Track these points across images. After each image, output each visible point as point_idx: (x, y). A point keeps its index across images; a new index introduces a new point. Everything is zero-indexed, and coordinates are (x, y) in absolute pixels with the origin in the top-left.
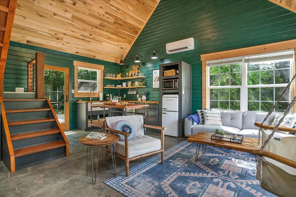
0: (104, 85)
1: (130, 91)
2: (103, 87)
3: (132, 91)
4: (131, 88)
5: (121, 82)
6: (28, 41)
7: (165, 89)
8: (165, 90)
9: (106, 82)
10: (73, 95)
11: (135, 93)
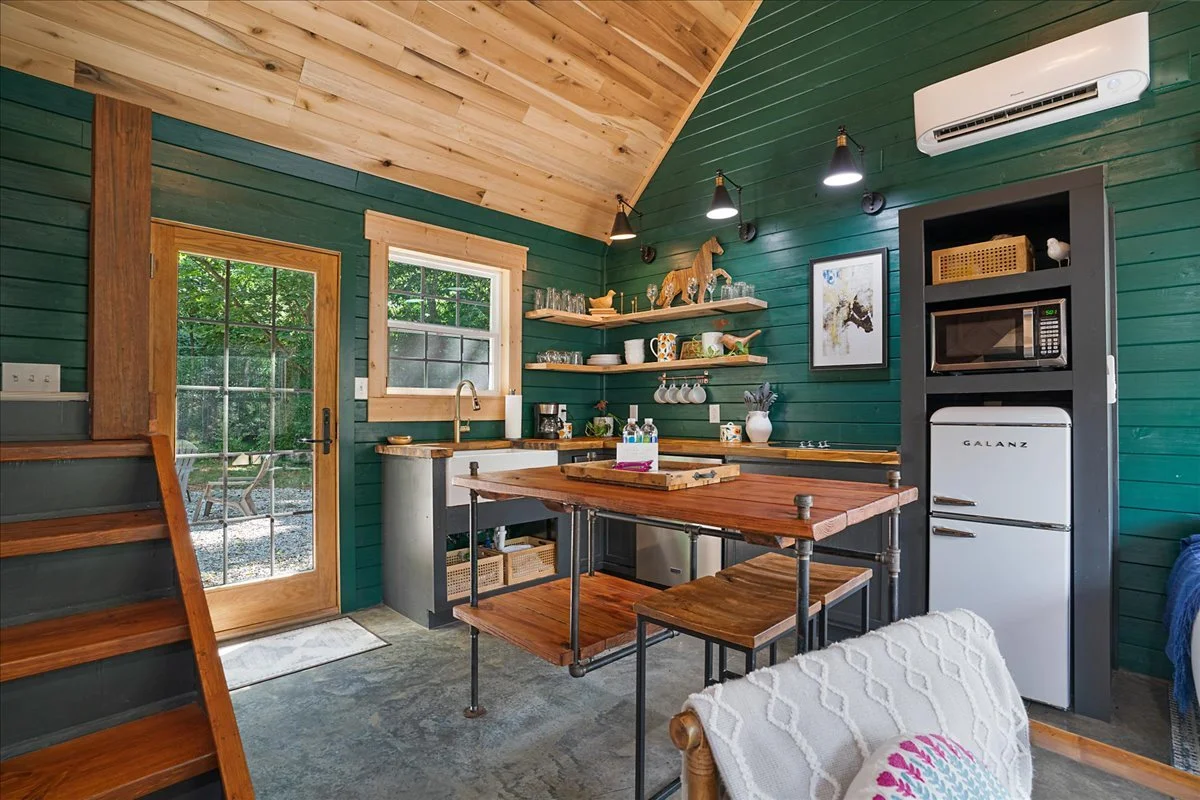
0: (529, 353)
1: (667, 387)
2: (523, 366)
3: (679, 387)
4: (669, 371)
5: (613, 339)
6: (83, 70)
7: (946, 367)
8: (947, 373)
9: (536, 335)
10: (361, 412)
11: (697, 395)
